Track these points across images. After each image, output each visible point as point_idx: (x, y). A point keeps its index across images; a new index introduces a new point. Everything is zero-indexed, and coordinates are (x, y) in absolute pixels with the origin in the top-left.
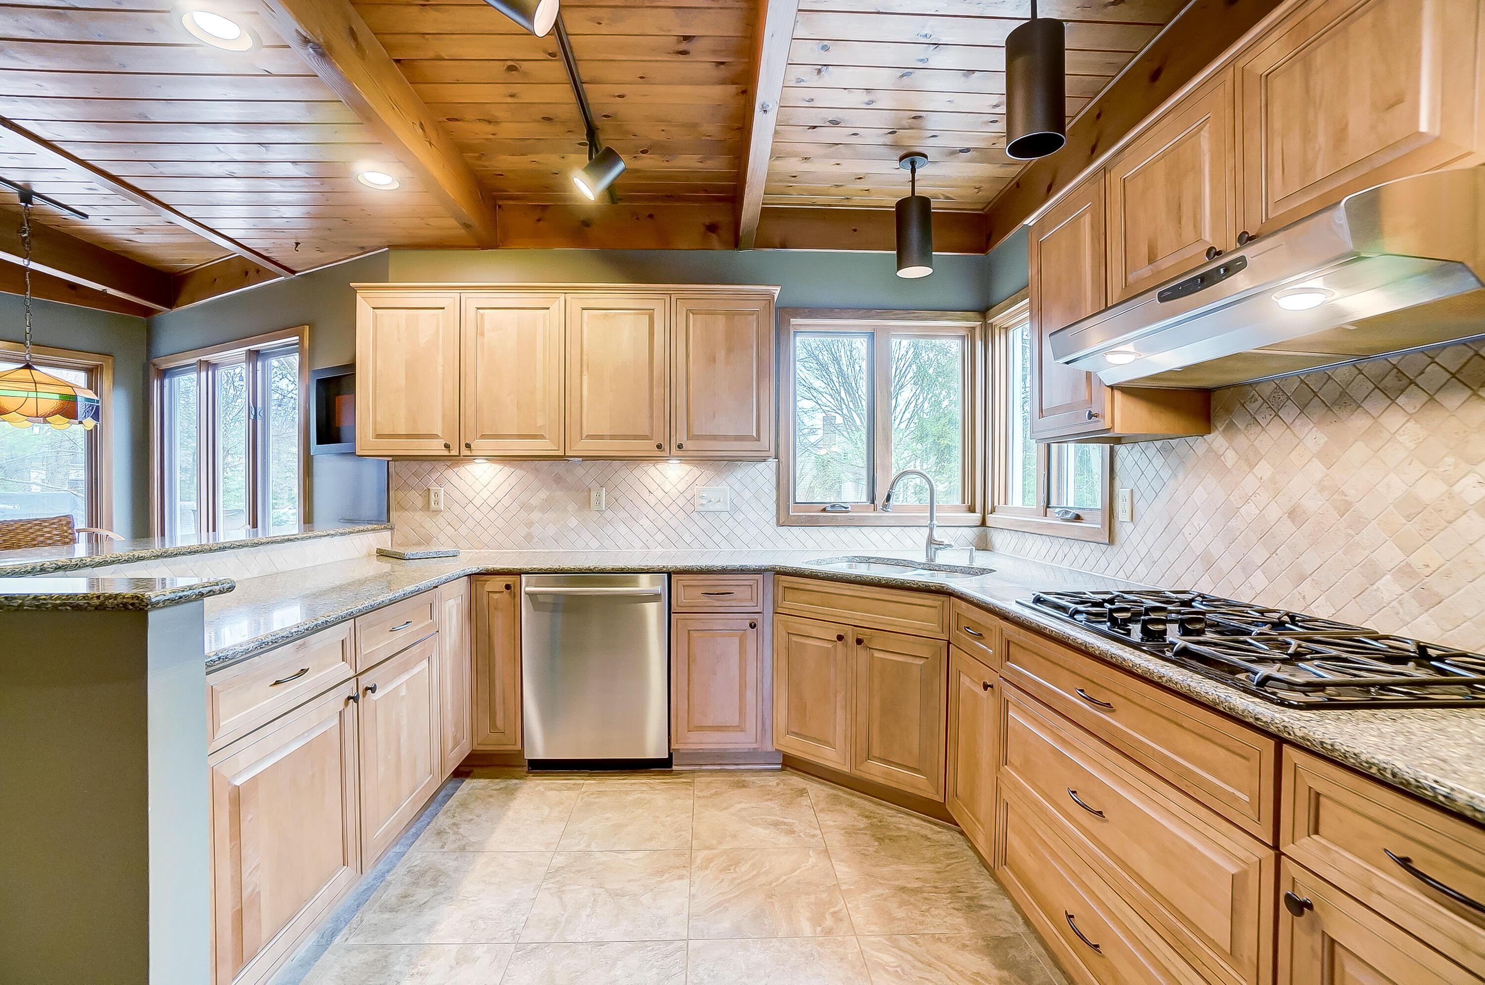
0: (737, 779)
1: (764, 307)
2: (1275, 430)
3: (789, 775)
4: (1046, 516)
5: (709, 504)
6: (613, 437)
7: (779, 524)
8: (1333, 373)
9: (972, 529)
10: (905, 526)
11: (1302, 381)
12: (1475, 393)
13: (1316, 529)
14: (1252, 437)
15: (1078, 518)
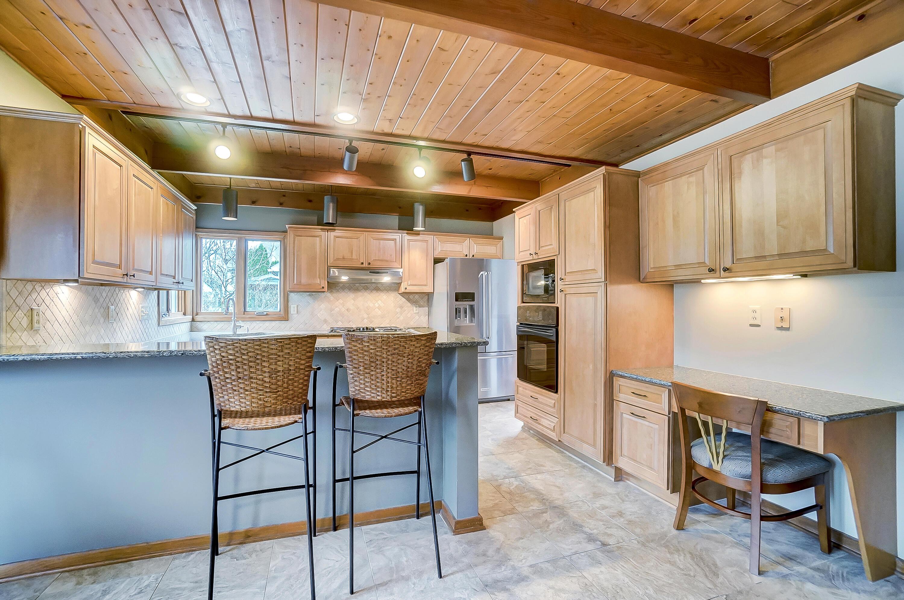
4: (243, 315)
5: (144, 315)
7: (159, 325)
13: (352, 312)
15: (267, 315)
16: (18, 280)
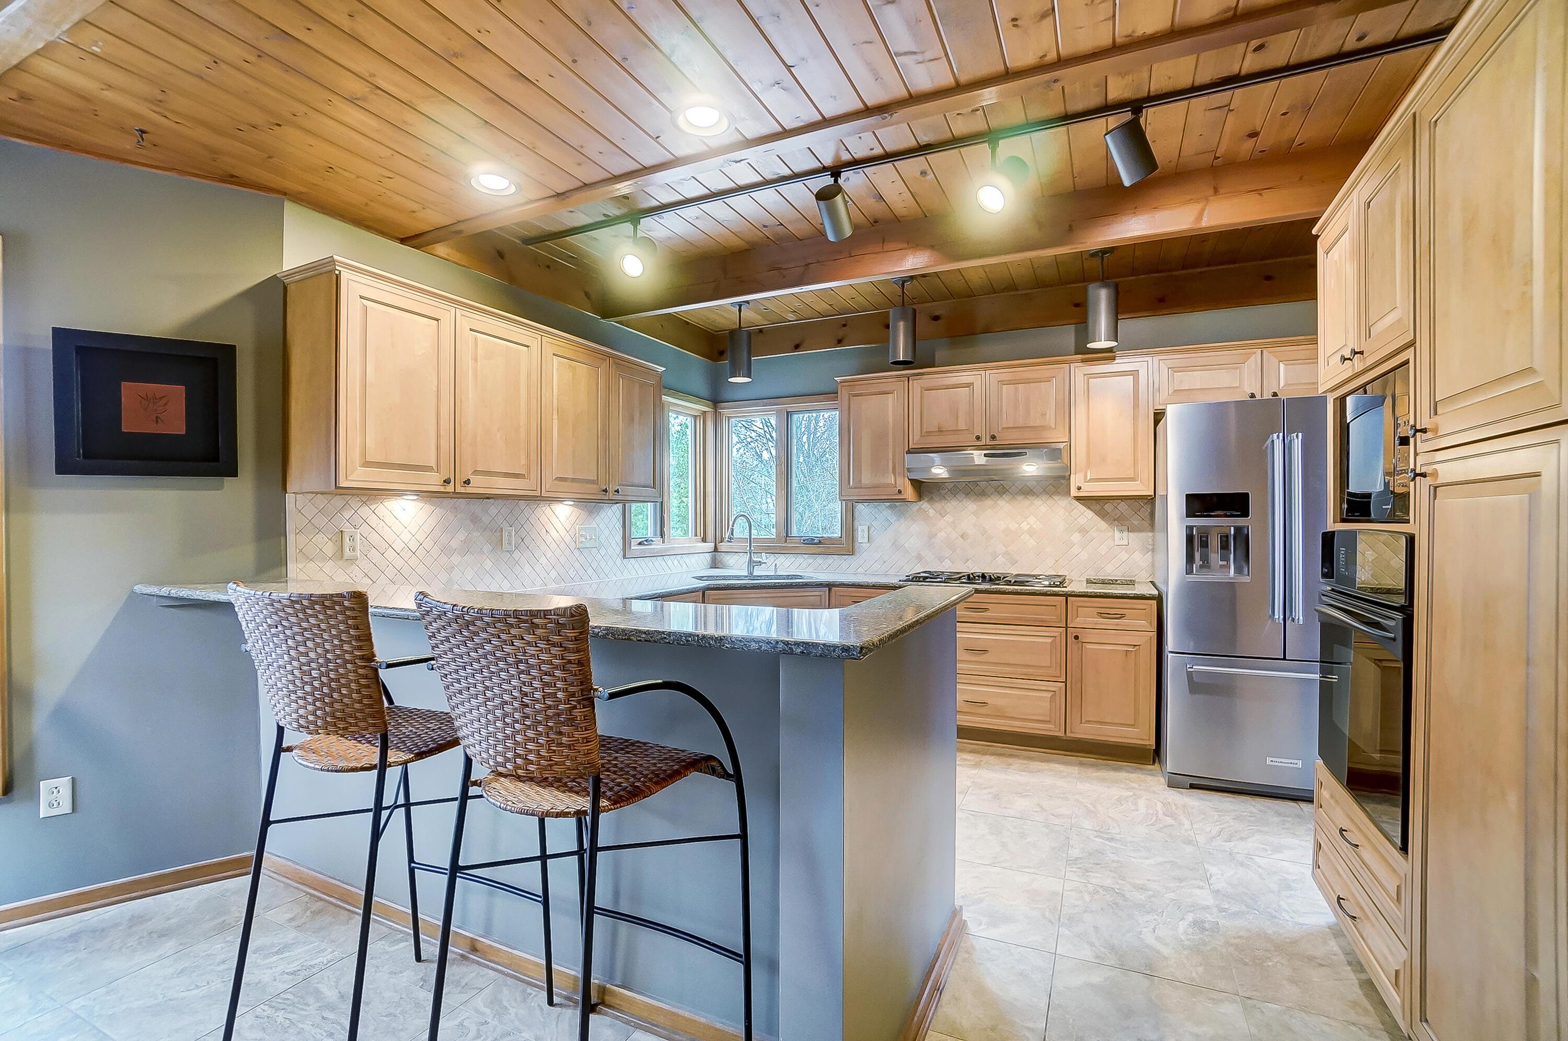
4: (786, 542)
5: (586, 541)
7: (624, 557)
13: (973, 541)
15: (820, 542)
16: (317, 493)
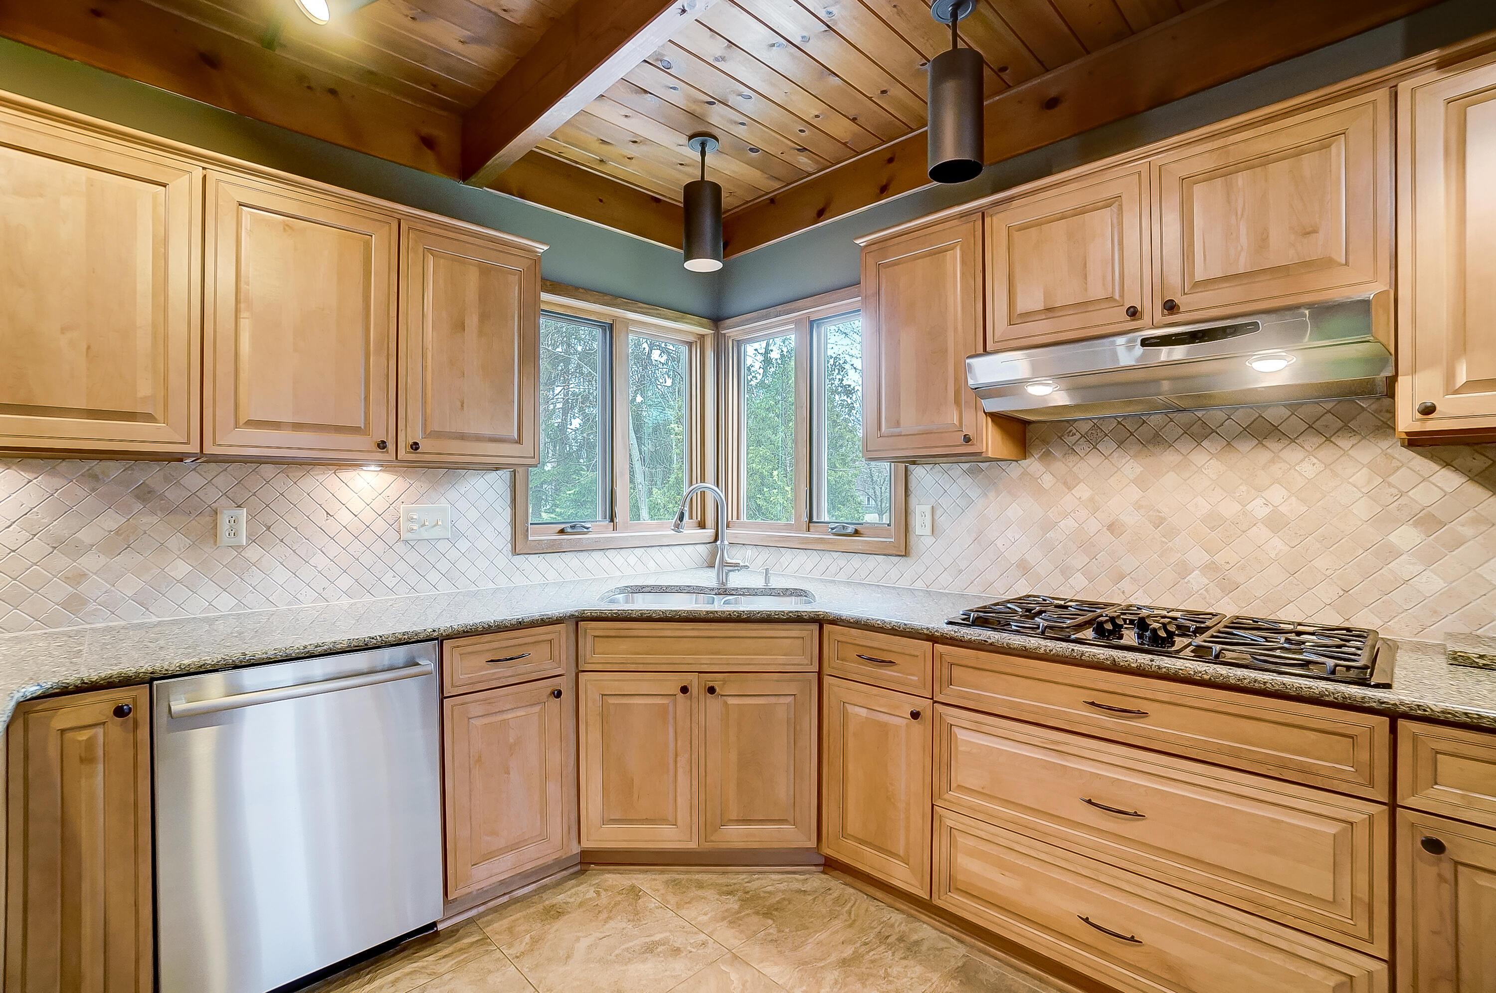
0: (540, 907)
1: (528, 268)
2: (1094, 460)
3: (595, 875)
4: (809, 531)
5: (421, 529)
6: (298, 426)
7: (515, 552)
8: (1148, 419)
9: (706, 545)
10: (648, 547)
11: (1119, 423)
12: (1260, 443)
13: (1134, 538)
14: (1071, 465)
15: (857, 532)
